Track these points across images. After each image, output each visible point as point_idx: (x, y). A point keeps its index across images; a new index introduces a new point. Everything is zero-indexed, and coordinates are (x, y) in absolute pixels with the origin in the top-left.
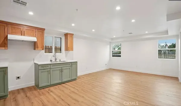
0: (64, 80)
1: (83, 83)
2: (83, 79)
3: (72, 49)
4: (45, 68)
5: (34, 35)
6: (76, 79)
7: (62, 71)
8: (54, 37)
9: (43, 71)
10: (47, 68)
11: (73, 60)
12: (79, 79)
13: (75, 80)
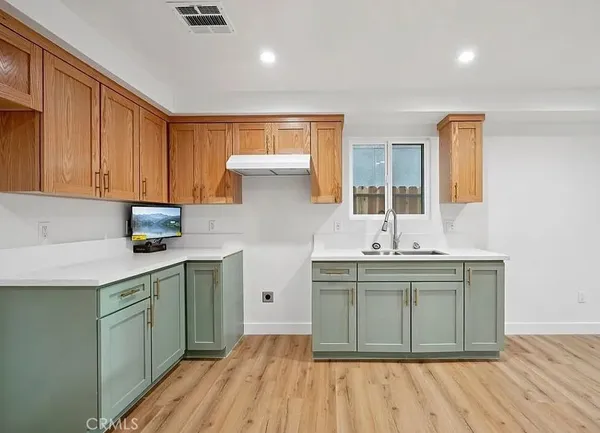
0: (423, 346)
1: (534, 394)
2: (542, 369)
3: (476, 195)
4: (334, 277)
5: (307, 145)
6: (495, 353)
7: (410, 298)
8: (390, 144)
9: (326, 286)
10: (345, 276)
11: (485, 248)
12: (513, 361)
13: (487, 357)
